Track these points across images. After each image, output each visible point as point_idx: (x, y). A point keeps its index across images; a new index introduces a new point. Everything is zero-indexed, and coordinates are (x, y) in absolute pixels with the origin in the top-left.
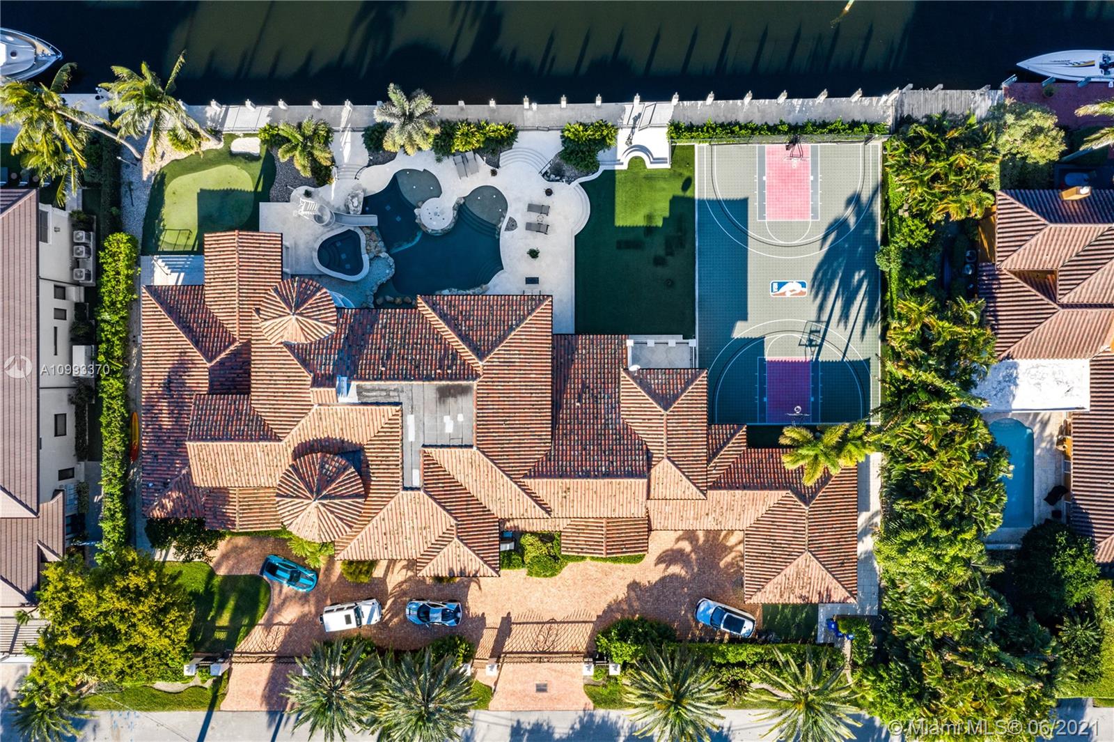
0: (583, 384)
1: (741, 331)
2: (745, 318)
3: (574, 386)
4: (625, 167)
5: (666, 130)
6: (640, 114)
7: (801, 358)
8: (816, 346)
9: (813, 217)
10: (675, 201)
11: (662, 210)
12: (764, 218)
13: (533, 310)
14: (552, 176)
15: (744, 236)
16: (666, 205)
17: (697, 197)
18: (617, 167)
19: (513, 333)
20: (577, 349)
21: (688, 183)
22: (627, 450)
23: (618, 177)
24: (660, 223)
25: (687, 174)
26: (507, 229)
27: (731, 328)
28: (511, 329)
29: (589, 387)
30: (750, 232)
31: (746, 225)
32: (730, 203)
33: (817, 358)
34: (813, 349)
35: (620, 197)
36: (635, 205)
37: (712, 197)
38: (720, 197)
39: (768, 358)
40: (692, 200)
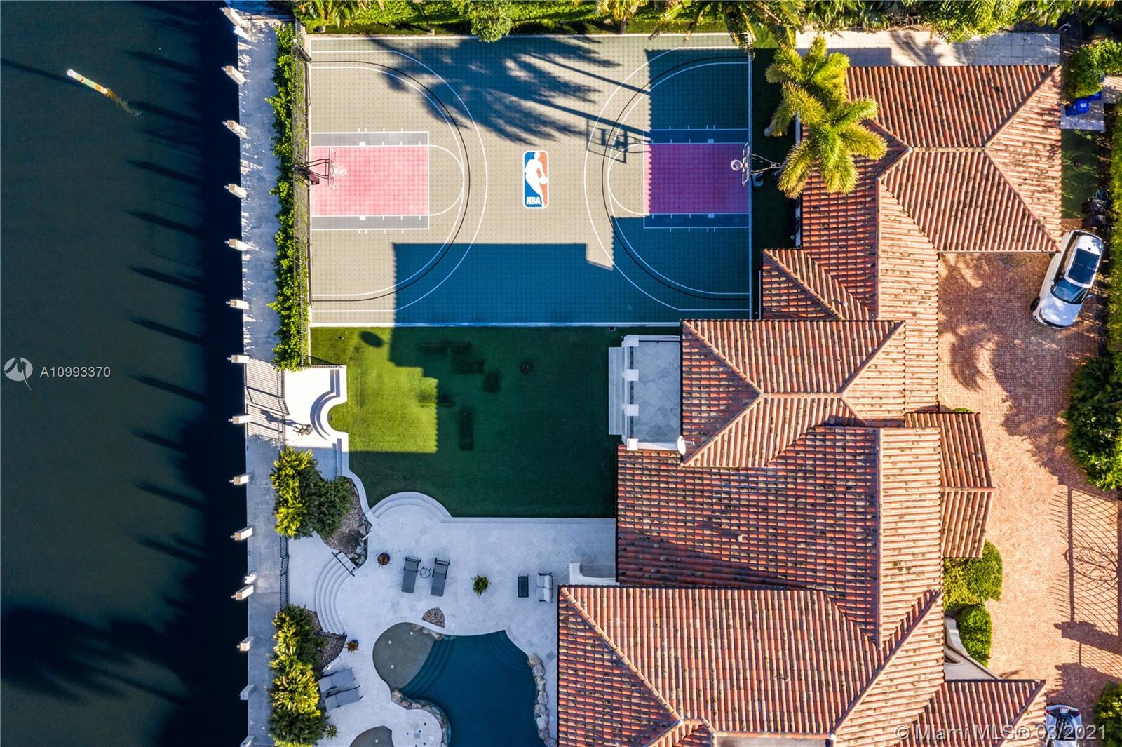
0: (703, 526)
1: (602, 254)
2: (581, 249)
3: (708, 544)
4: (344, 437)
5: (287, 372)
6: (264, 412)
7: (645, 159)
8: (626, 137)
9: (424, 142)
10: (398, 358)
11: (411, 379)
12: (424, 219)
13: (585, 622)
14: (359, 550)
15: (453, 250)
16: (404, 371)
17: (391, 324)
18: (345, 448)
19: (626, 661)
20: (642, 532)
21: (370, 338)
22: (824, 460)
23: (353, 449)
24: (432, 382)
25: (355, 340)
26: (441, 623)
27: (598, 270)
28: (618, 663)
29: (710, 518)
30: (447, 240)
31: (438, 246)
32: (400, 272)
33: (646, 134)
34: (630, 140)
35: (390, 443)
36: (404, 422)
37: (391, 300)
38: (390, 287)
39: (644, 212)
40: (396, 332)
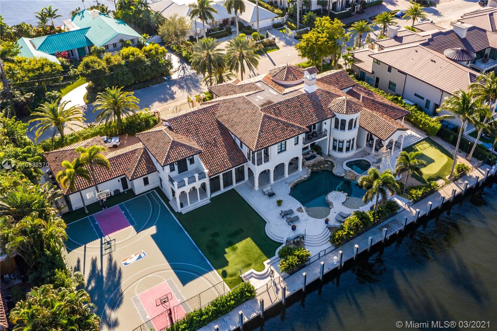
0: (217, 147)
1: (153, 230)
2: (153, 236)
4: (265, 263)
5: (255, 288)
6: (277, 293)
7: (111, 235)
8: (105, 243)
9: (136, 297)
10: (226, 263)
11: (230, 255)
12: (167, 281)
14: (299, 240)
15: (174, 267)
16: (228, 259)
17: (215, 271)
18: (269, 261)
19: (259, 129)
20: (229, 160)
21: (224, 275)
23: (265, 257)
24: (227, 250)
25: (228, 279)
26: (301, 208)
27: (158, 229)
28: (261, 131)
29: (214, 146)
30: (172, 271)
31: (175, 272)
32: (192, 278)
33: (101, 239)
34: (106, 241)
35: (257, 250)
36: (246, 251)
37: (206, 275)
38: (201, 278)
39: (131, 227)
40: (217, 269)
